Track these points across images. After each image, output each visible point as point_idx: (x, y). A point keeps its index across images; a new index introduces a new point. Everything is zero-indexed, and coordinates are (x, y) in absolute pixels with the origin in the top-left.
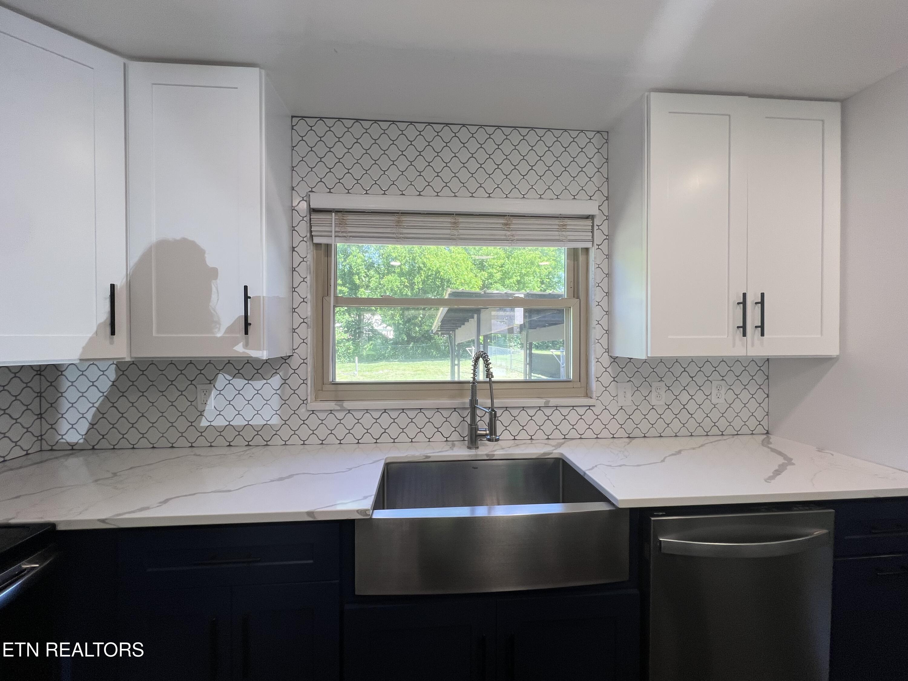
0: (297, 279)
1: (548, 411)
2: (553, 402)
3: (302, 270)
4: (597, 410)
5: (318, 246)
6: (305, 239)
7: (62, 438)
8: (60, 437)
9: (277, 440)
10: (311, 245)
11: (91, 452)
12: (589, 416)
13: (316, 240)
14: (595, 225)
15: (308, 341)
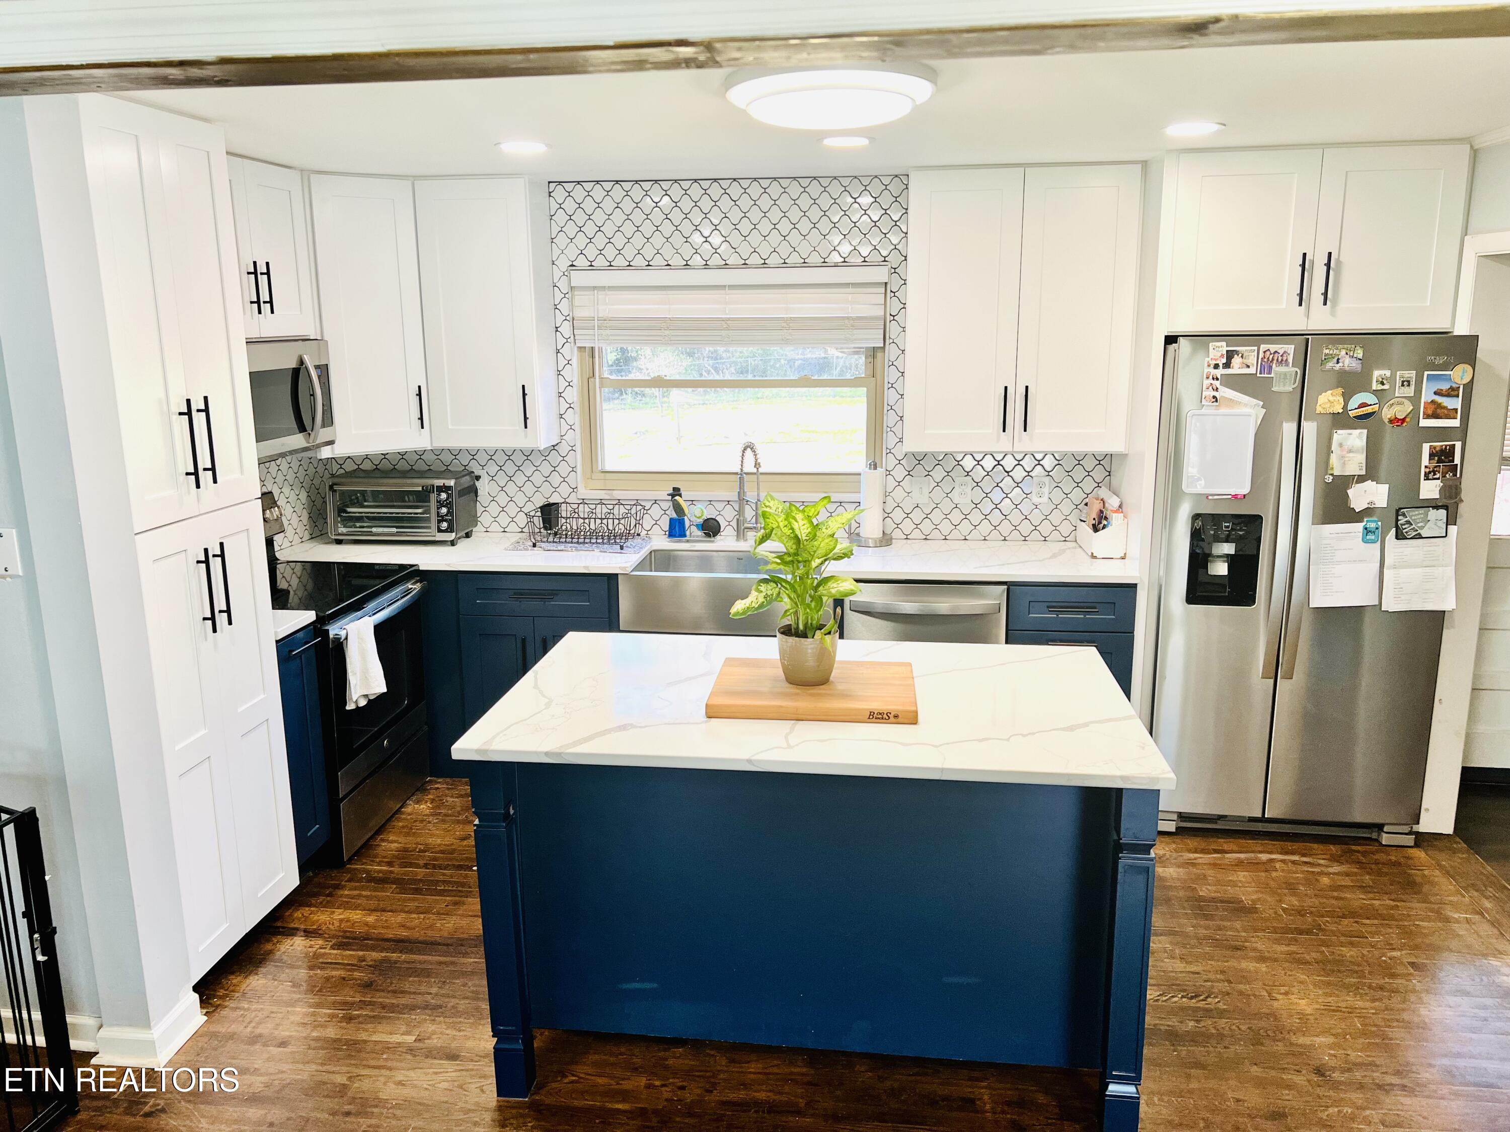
0: (562, 362)
1: (831, 507)
2: (835, 497)
3: (566, 351)
6: (567, 318)
14: (888, 291)
15: (577, 427)
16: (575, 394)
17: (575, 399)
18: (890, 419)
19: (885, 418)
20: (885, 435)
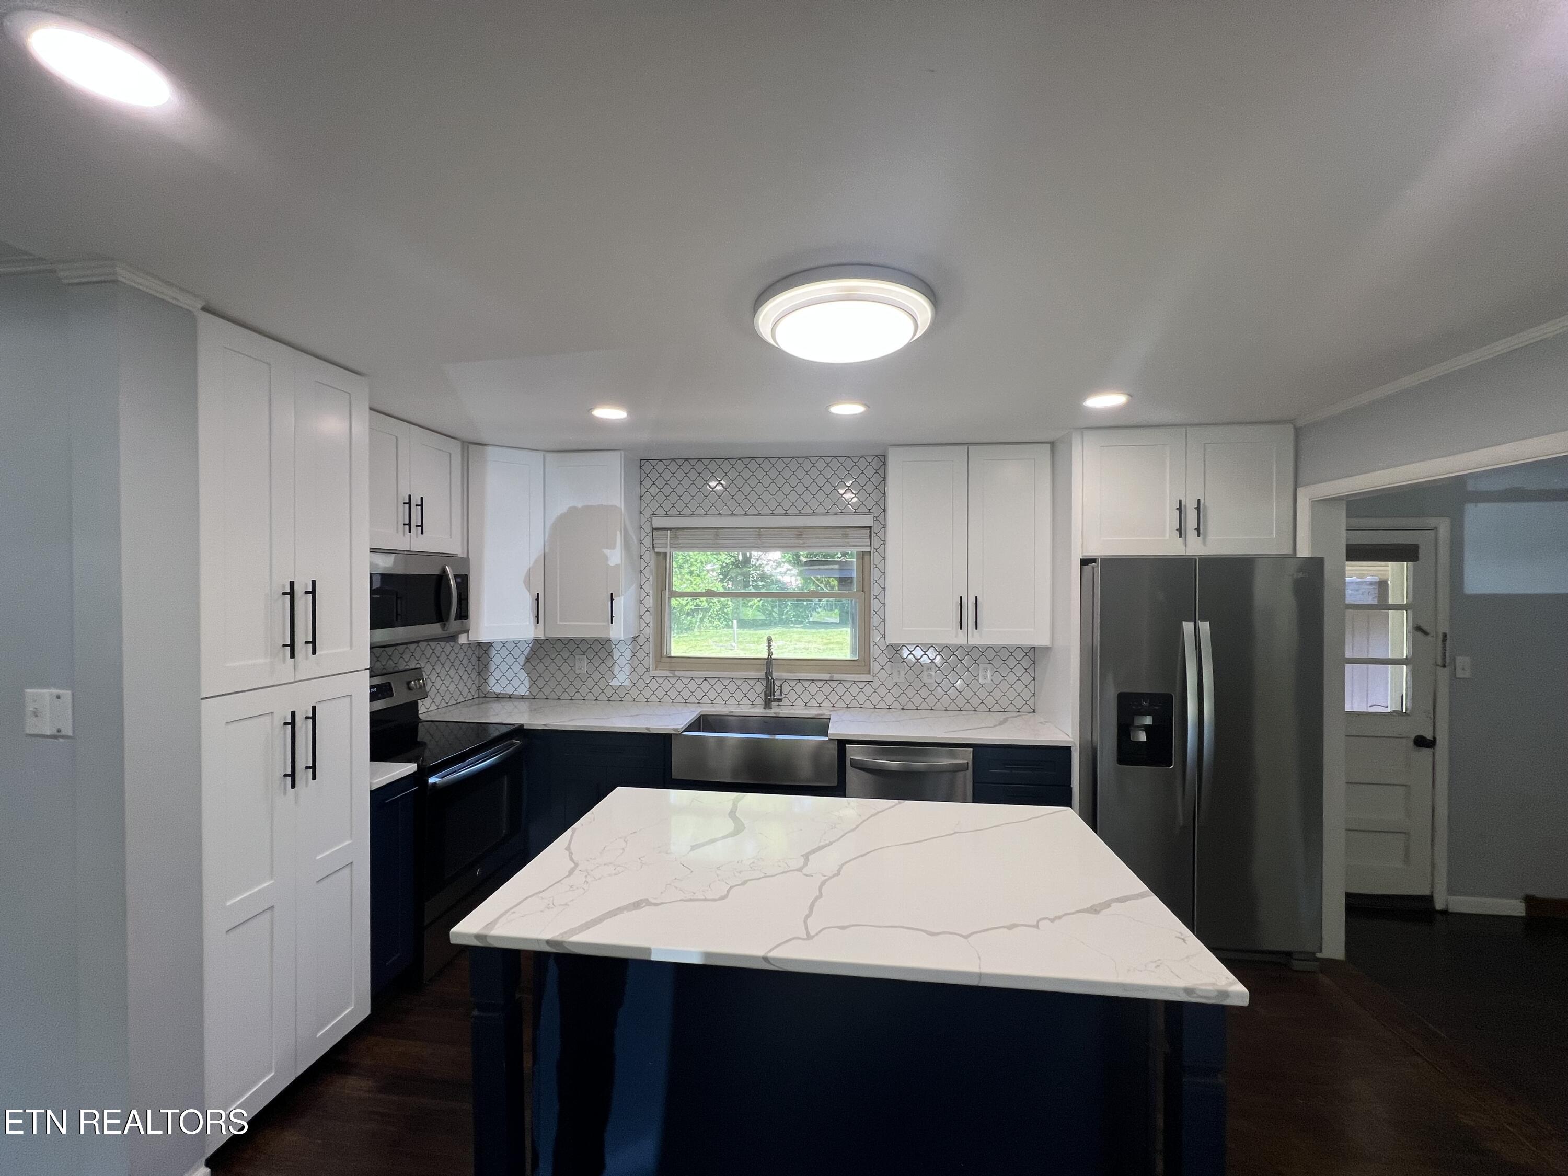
0: (644, 579)
1: (834, 684)
2: (836, 677)
3: (646, 572)
4: (875, 685)
5: (658, 553)
6: (649, 549)
7: (491, 689)
8: (490, 688)
9: (628, 698)
10: (653, 553)
11: (508, 699)
12: (868, 690)
13: (656, 550)
14: (873, 532)
15: (651, 625)
16: (651, 601)
17: (651, 605)
18: (875, 620)
19: (871, 619)
20: (871, 632)
